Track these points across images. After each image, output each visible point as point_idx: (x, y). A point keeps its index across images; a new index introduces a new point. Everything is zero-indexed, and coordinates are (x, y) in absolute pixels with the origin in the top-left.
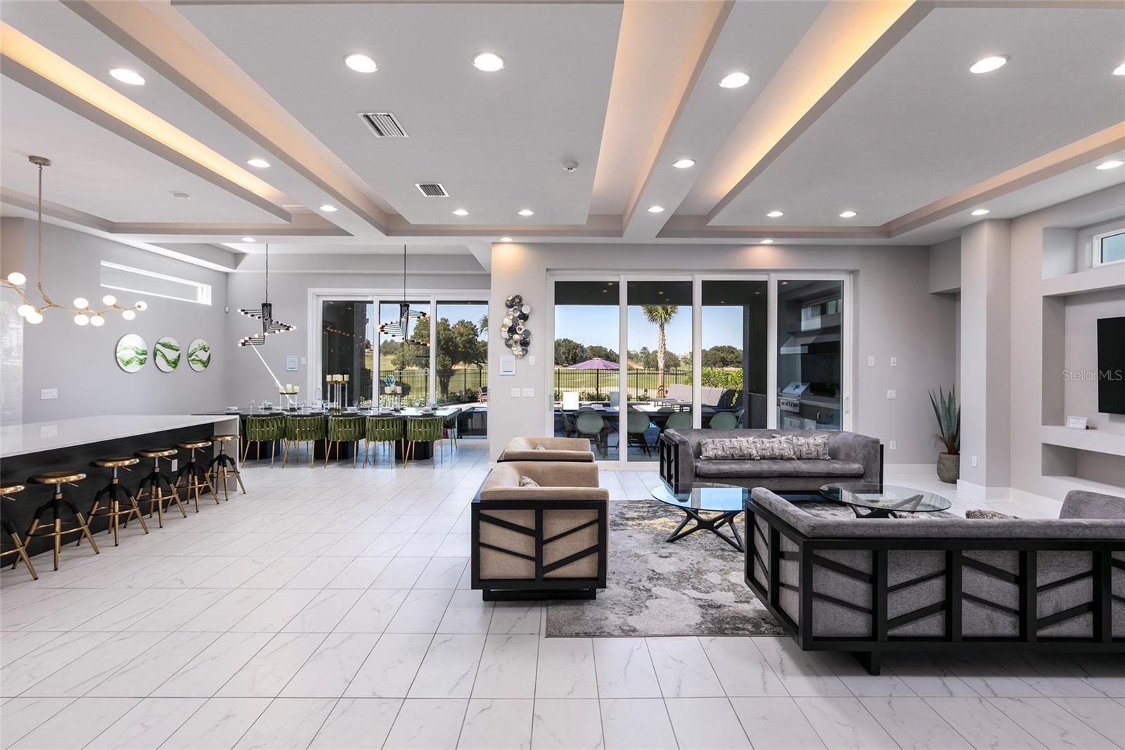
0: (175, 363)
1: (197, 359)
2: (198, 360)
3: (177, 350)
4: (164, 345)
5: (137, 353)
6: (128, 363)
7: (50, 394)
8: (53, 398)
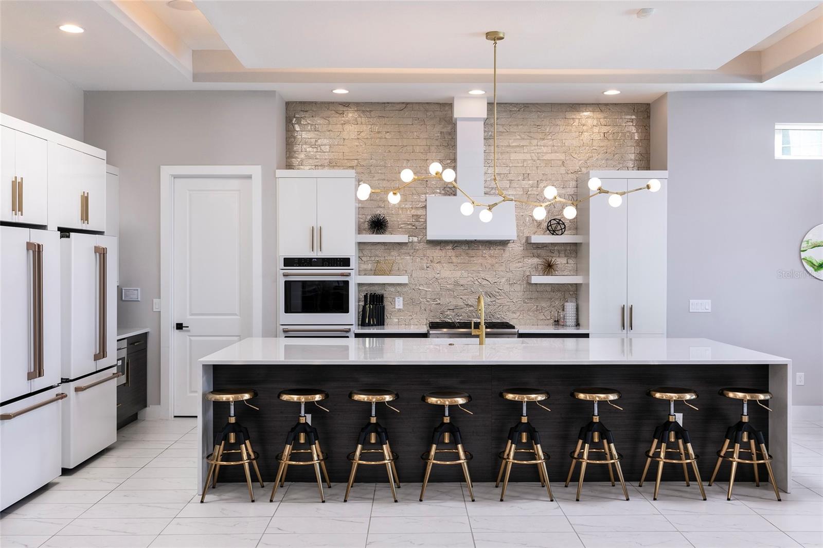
6: (821, 266)
7: (701, 305)
8: (706, 311)
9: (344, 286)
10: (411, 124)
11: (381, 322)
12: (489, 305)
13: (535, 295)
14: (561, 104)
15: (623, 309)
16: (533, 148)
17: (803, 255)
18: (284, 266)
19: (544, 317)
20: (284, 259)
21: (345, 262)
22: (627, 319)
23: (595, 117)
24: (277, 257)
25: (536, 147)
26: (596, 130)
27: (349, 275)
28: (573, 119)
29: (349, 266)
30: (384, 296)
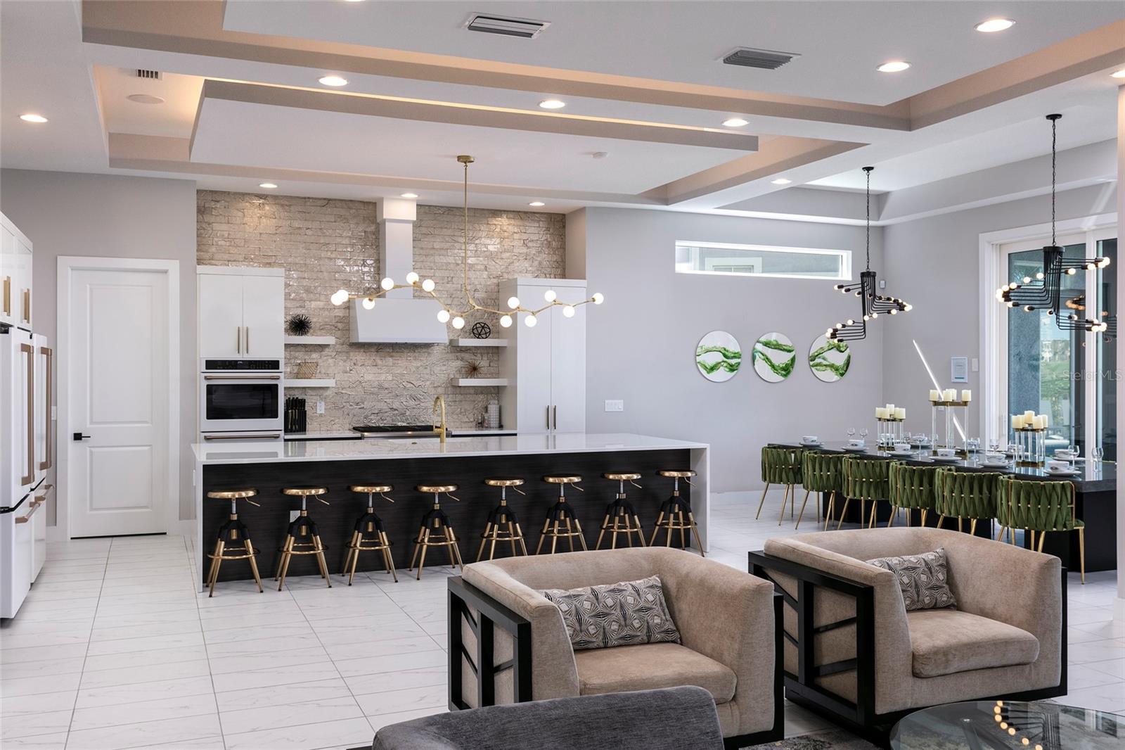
0: (787, 370)
1: (825, 363)
2: (826, 365)
3: (790, 351)
4: (767, 344)
5: (725, 356)
6: (712, 369)
7: (615, 405)
8: (619, 410)
9: (273, 389)
10: (333, 220)
11: (303, 429)
12: (414, 408)
13: (459, 397)
14: (483, 210)
15: (548, 409)
16: (456, 251)
17: (699, 359)
18: (207, 369)
19: (467, 420)
20: (206, 361)
21: (274, 365)
22: (551, 418)
23: (515, 224)
24: (198, 358)
25: (460, 251)
26: (516, 236)
27: (278, 378)
28: (495, 225)
29: (278, 368)
30: (306, 401)
